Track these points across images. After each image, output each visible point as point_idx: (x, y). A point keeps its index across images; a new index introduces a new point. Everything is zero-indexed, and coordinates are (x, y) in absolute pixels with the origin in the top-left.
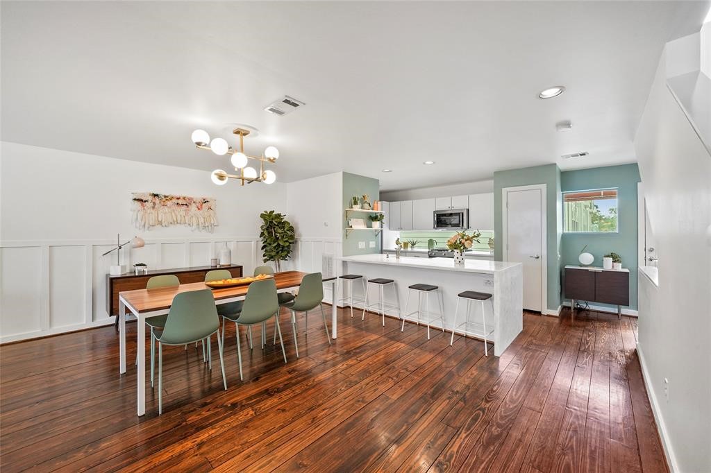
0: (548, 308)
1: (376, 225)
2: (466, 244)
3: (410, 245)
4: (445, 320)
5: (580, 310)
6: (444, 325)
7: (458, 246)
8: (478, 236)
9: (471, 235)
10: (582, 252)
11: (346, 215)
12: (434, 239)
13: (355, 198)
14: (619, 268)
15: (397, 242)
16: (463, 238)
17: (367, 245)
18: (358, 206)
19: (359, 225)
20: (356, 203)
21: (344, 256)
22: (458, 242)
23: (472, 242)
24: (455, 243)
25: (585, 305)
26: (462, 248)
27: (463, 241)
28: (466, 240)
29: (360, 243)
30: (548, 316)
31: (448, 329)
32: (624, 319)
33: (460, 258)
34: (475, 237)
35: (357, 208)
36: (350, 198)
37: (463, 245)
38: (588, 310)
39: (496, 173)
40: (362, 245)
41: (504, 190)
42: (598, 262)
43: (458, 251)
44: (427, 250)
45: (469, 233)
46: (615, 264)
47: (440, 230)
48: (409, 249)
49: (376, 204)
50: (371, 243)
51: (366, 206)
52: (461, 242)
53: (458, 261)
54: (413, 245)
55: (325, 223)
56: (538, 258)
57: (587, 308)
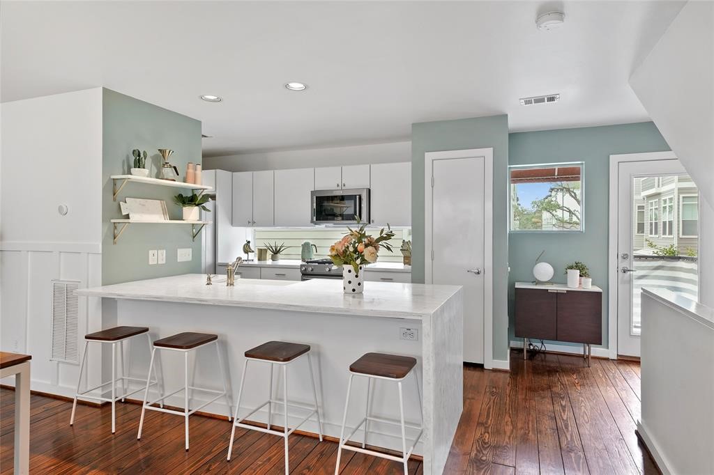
0: (494, 357)
1: (191, 214)
2: (367, 252)
3: (269, 254)
4: (324, 415)
5: (533, 353)
6: (322, 426)
7: (350, 256)
8: (389, 236)
9: (376, 236)
10: (538, 261)
11: (113, 190)
12: (311, 242)
13: (137, 154)
14: (589, 286)
15: (247, 249)
16: (360, 241)
17: (172, 256)
18: (146, 171)
19: (148, 214)
20: (139, 164)
21: (104, 284)
22: (351, 249)
23: (376, 248)
24: (345, 252)
25: (539, 345)
26: (358, 261)
27: (360, 247)
28: (366, 246)
29: (151, 252)
30: (495, 371)
31: (331, 434)
32: (595, 365)
33: (355, 281)
34: (382, 238)
35: (141, 175)
36: (124, 151)
37: (361, 255)
38: (545, 353)
39: (414, 125)
40: (157, 257)
41: (429, 156)
42: (560, 277)
43: (350, 267)
44: (299, 263)
45: (373, 232)
46: (583, 278)
47: (323, 226)
48: (269, 262)
49: (191, 171)
50: (180, 251)
51: (168, 172)
52: (356, 250)
53: (351, 287)
54: (276, 252)
55: (60, 209)
56: (478, 273)
57: (543, 349)
